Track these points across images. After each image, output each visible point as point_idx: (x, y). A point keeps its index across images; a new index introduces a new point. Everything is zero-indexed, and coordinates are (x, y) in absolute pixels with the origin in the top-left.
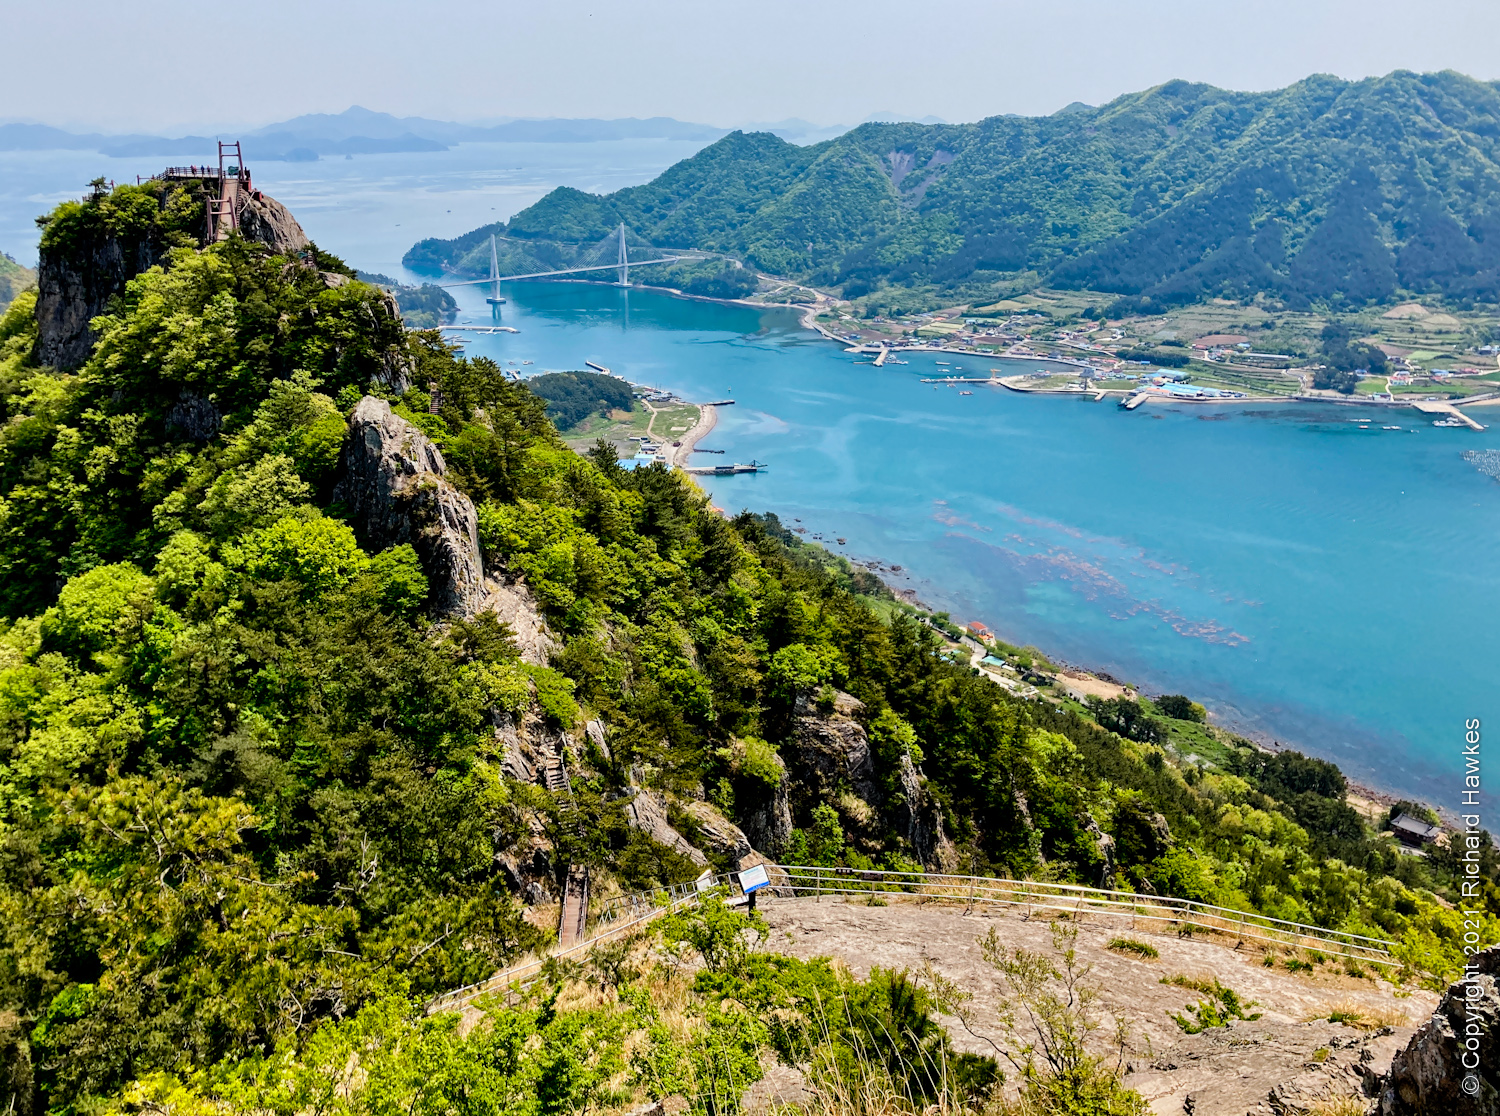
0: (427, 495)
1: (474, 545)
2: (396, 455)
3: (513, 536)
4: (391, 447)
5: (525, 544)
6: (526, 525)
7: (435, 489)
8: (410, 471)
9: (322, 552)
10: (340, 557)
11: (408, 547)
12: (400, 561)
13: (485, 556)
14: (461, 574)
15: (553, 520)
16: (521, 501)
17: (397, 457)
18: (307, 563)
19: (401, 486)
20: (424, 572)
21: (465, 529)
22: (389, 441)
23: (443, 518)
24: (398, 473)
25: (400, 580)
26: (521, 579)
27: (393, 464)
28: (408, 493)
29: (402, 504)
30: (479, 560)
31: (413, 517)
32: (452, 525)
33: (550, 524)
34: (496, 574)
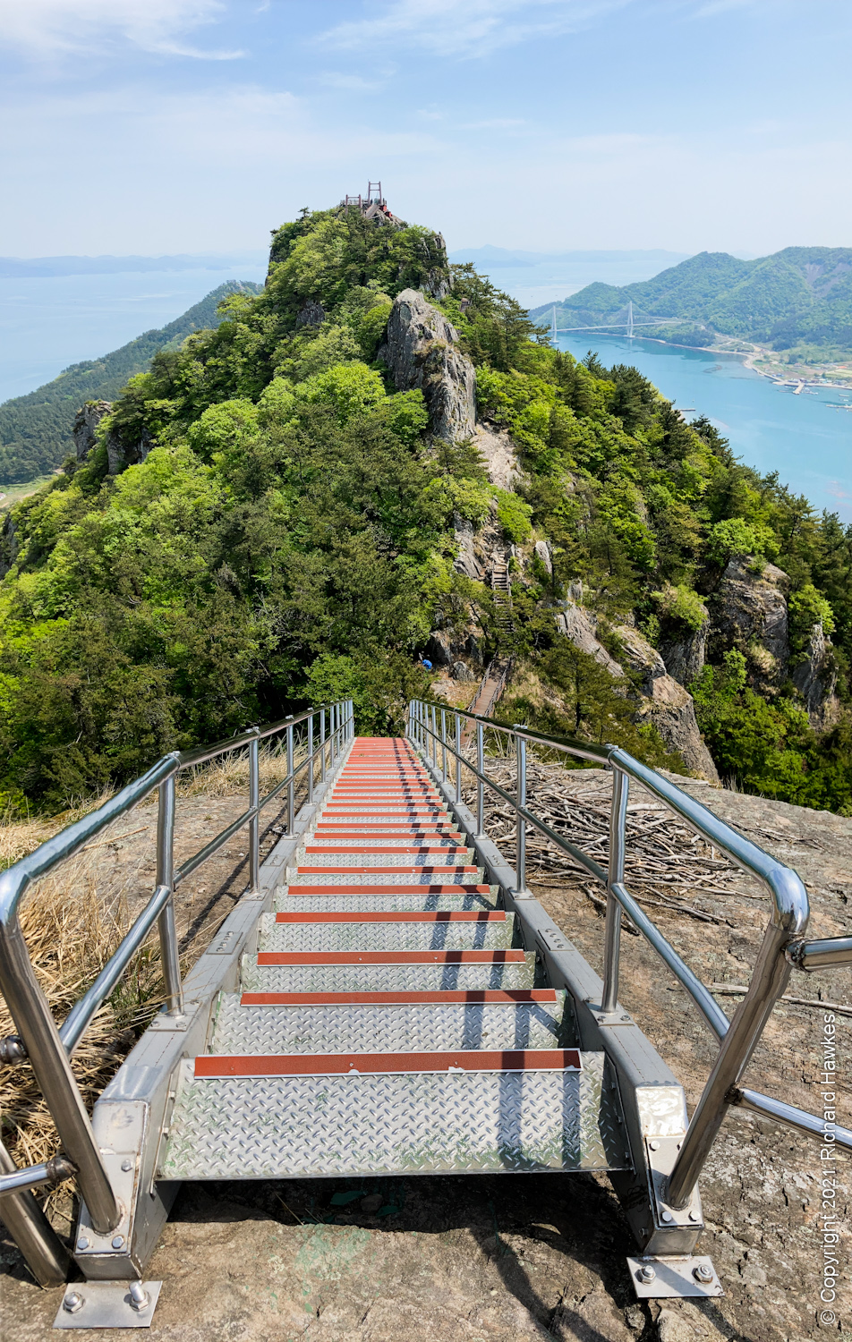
0: (437, 353)
1: (469, 394)
2: (420, 325)
3: (501, 394)
4: (417, 320)
5: (511, 401)
6: (514, 388)
7: (443, 349)
8: (428, 337)
9: (354, 386)
10: (367, 392)
11: (419, 391)
12: (410, 400)
13: (479, 407)
14: (453, 412)
15: (537, 389)
16: (513, 370)
17: (421, 327)
18: (342, 394)
19: (421, 347)
20: (427, 409)
21: (463, 382)
22: (417, 316)
23: (446, 370)
24: (420, 337)
25: (406, 412)
26: (506, 431)
27: (417, 332)
28: (425, 352)
29: (420, 360)
30: (472, 409)
31: (425, 369)
32: (453, 376)
33: (535, 391)
34: (486, 424)
